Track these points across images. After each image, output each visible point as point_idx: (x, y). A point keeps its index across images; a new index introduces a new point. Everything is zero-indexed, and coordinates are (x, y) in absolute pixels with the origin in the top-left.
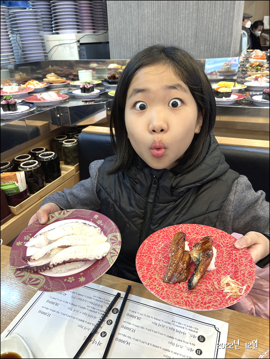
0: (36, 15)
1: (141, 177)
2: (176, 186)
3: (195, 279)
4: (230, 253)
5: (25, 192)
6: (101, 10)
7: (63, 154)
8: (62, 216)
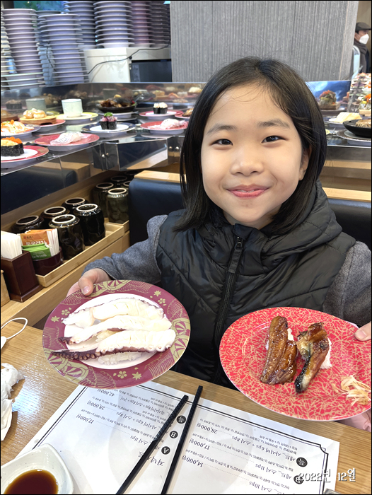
0: (74, 22)
1: (219, 238)
2: (267, 252)
3: (306, 379)
4: (349, 347)
5: (57, 256)
6: (161, 16)
7: (107, 207)
8: (112, 287)
